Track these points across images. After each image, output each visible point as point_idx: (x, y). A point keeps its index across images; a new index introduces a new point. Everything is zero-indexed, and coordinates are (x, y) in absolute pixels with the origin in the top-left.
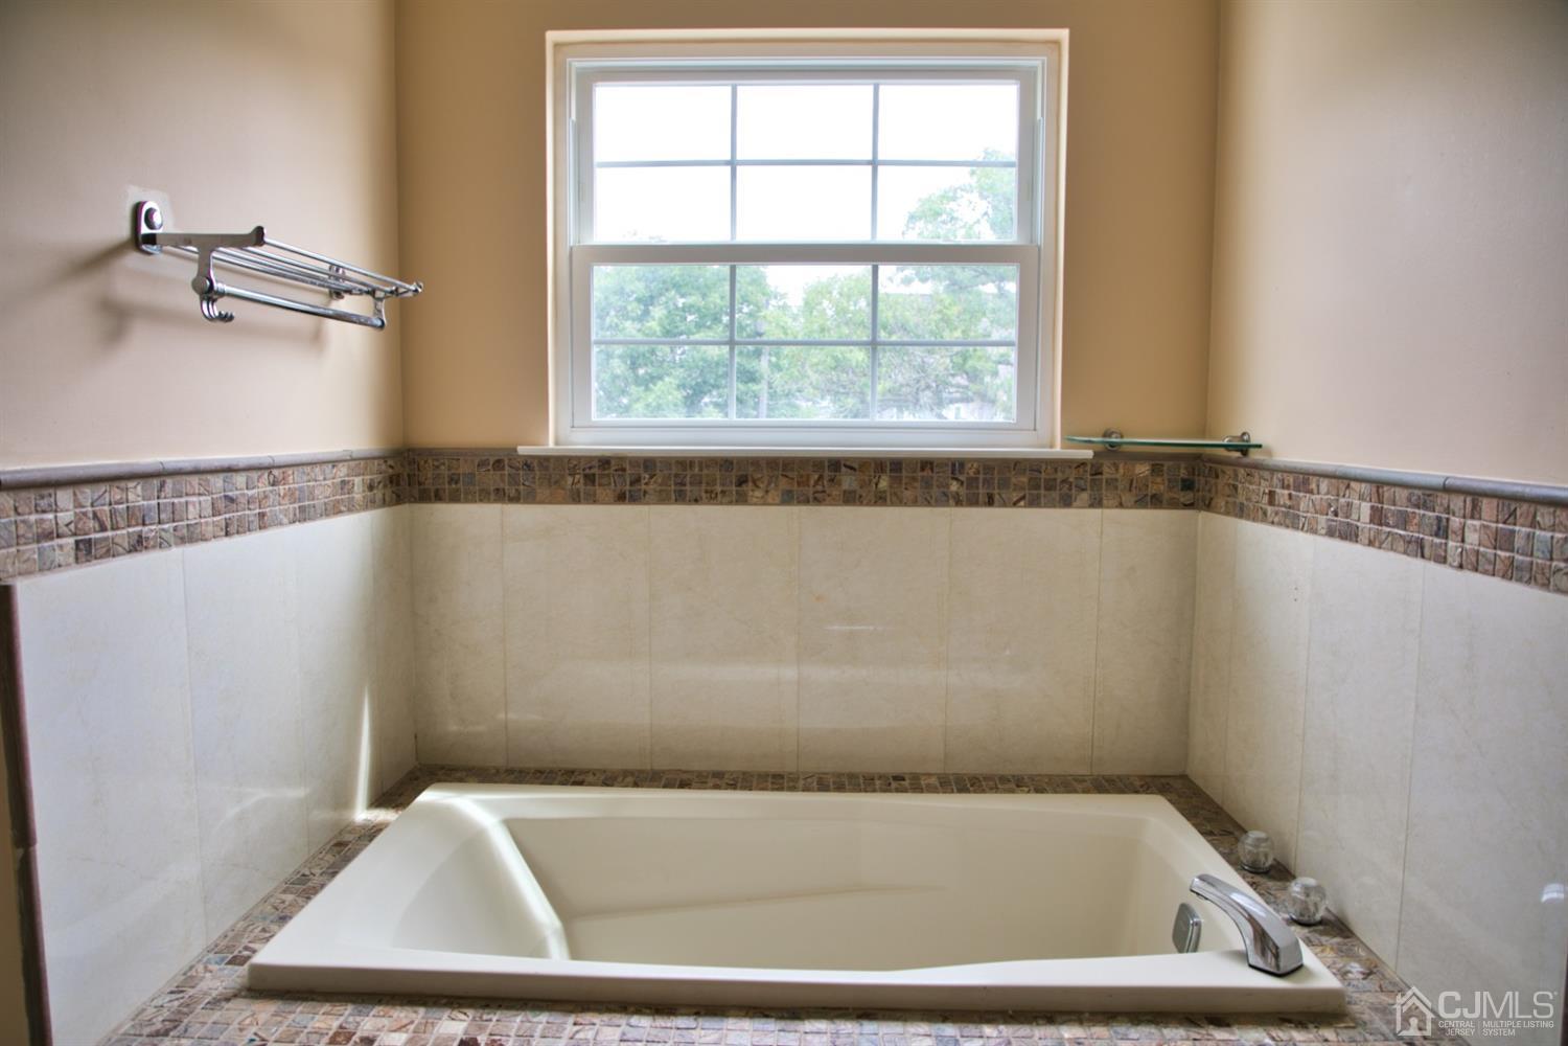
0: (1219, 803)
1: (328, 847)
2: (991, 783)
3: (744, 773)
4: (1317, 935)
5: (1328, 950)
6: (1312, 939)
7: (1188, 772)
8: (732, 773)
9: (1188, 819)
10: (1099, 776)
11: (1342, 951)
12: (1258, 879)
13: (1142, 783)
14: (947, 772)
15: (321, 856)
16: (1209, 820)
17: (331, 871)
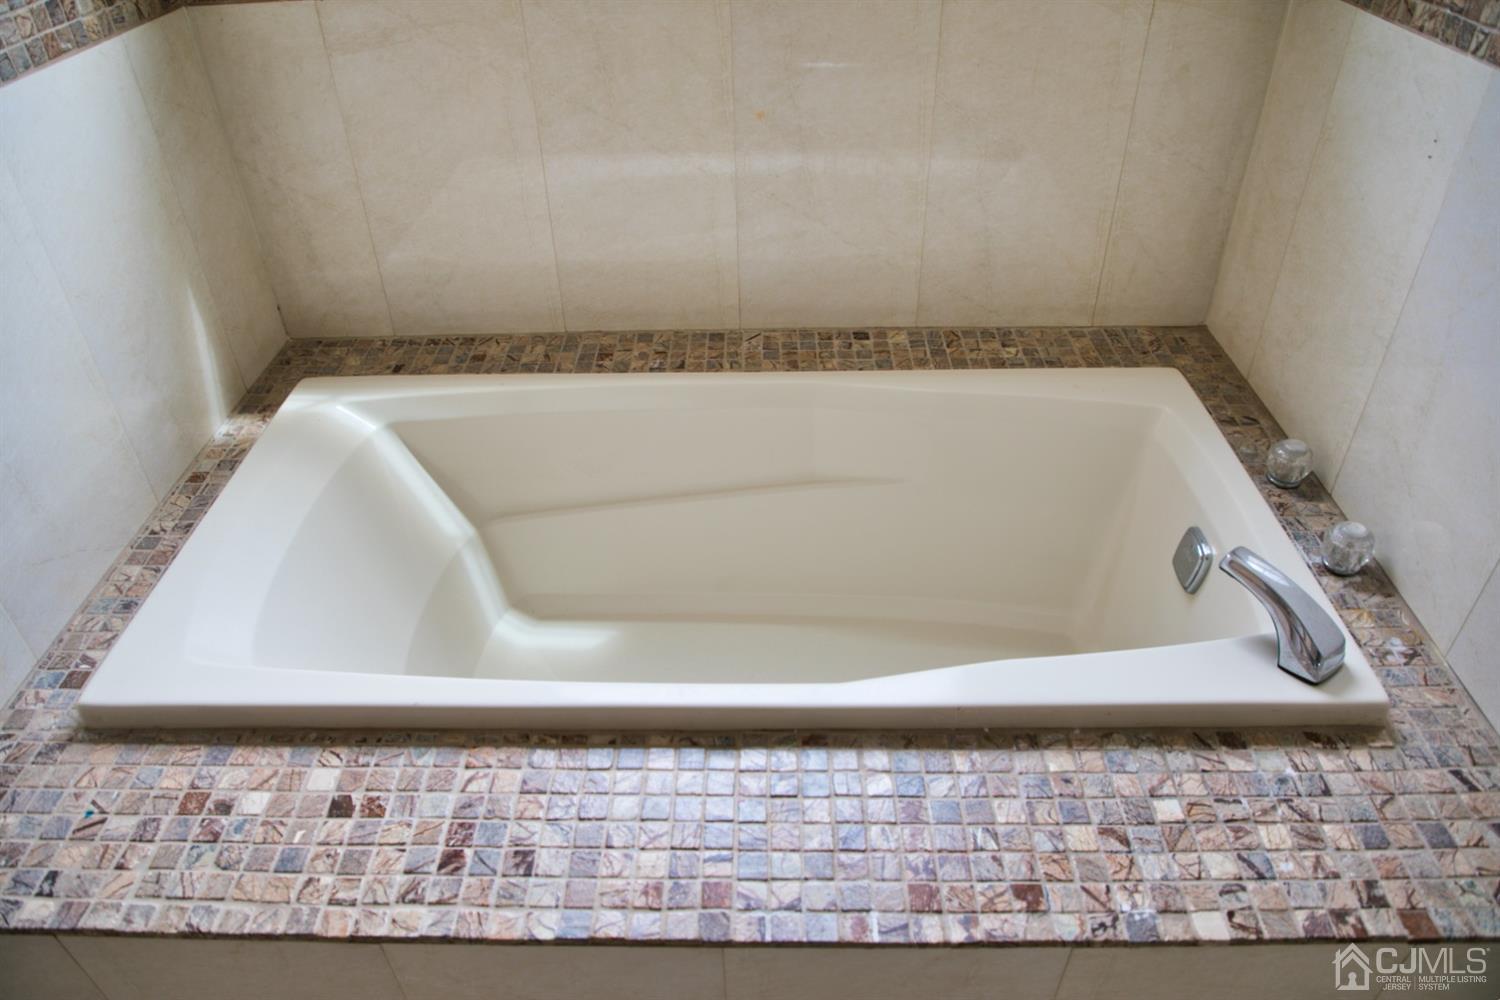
0: (1244, 372)
1: (182, 483)
2: (972, 341)
3: (677, 333)
4: (1353, 591)
5: (1365, 615)
6: (1348, 598)
7: (1207, 323)
8: (662, 333)
9: (1204, 399)
10: (1101, 327)
11: (1381, 619)
12: (1287, 498)
13: (1153, 338)
14: (920, 325)
15: (173, 500)
16: (1230, 400)
17: (186, 522)
